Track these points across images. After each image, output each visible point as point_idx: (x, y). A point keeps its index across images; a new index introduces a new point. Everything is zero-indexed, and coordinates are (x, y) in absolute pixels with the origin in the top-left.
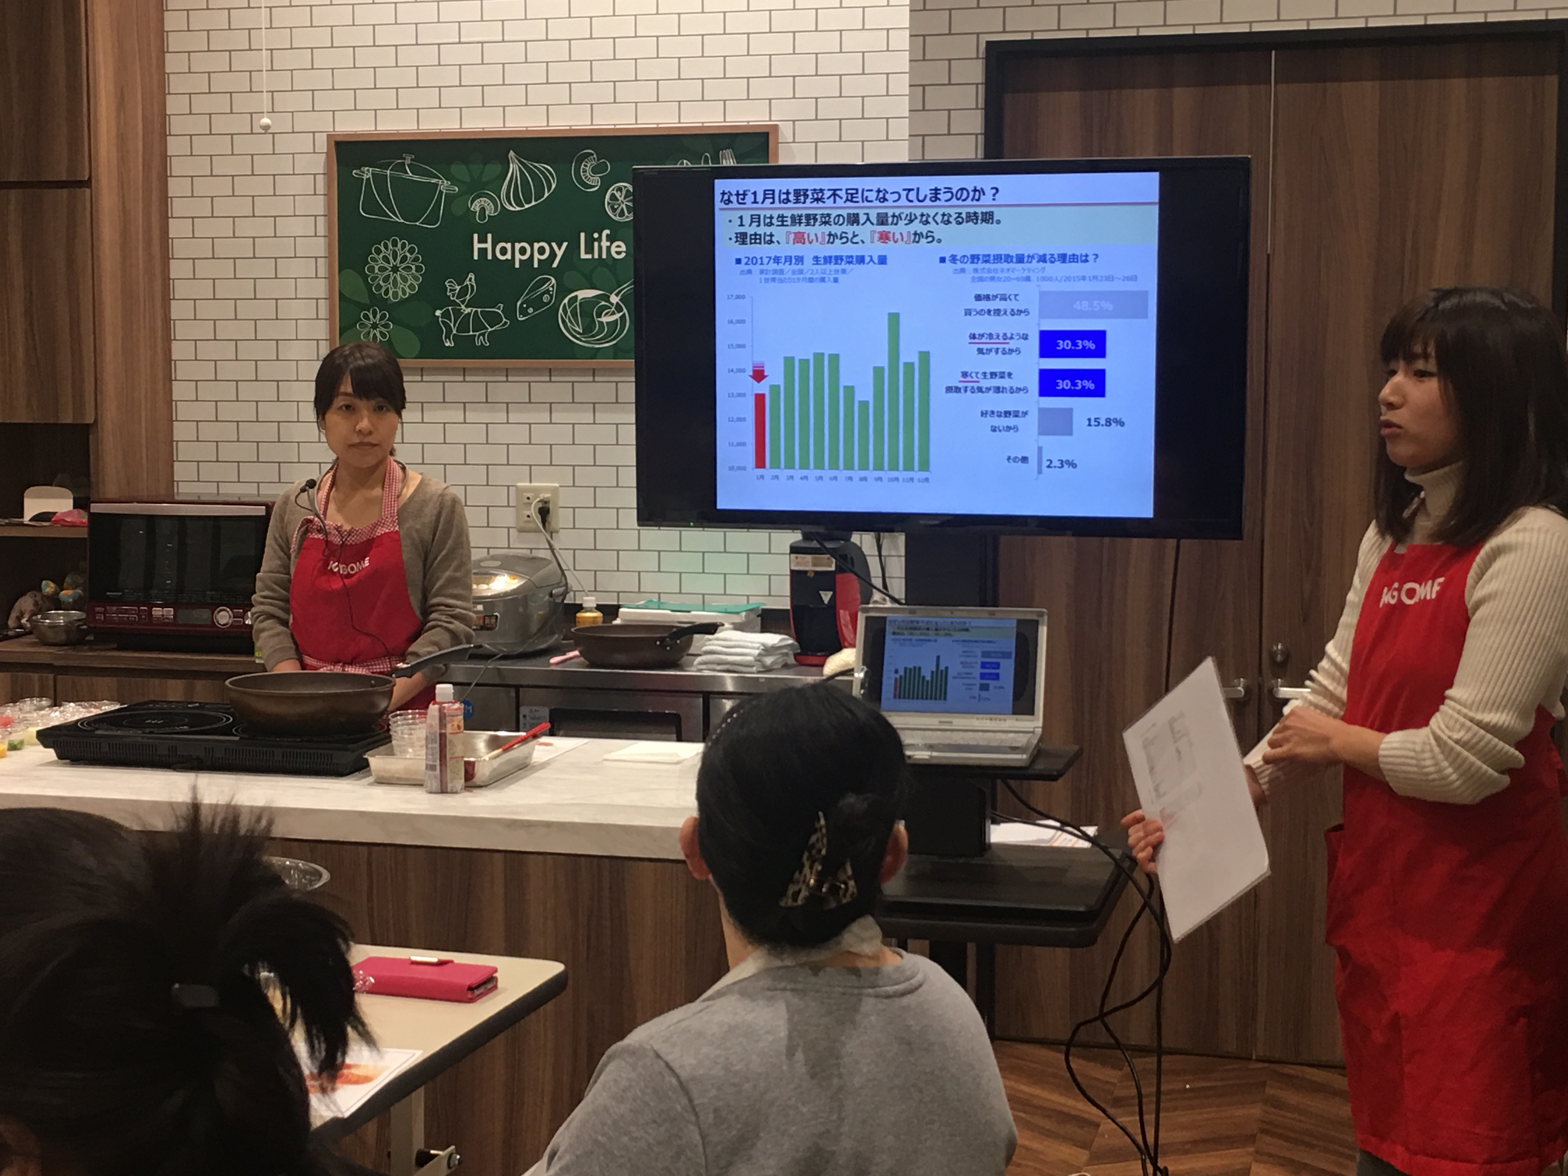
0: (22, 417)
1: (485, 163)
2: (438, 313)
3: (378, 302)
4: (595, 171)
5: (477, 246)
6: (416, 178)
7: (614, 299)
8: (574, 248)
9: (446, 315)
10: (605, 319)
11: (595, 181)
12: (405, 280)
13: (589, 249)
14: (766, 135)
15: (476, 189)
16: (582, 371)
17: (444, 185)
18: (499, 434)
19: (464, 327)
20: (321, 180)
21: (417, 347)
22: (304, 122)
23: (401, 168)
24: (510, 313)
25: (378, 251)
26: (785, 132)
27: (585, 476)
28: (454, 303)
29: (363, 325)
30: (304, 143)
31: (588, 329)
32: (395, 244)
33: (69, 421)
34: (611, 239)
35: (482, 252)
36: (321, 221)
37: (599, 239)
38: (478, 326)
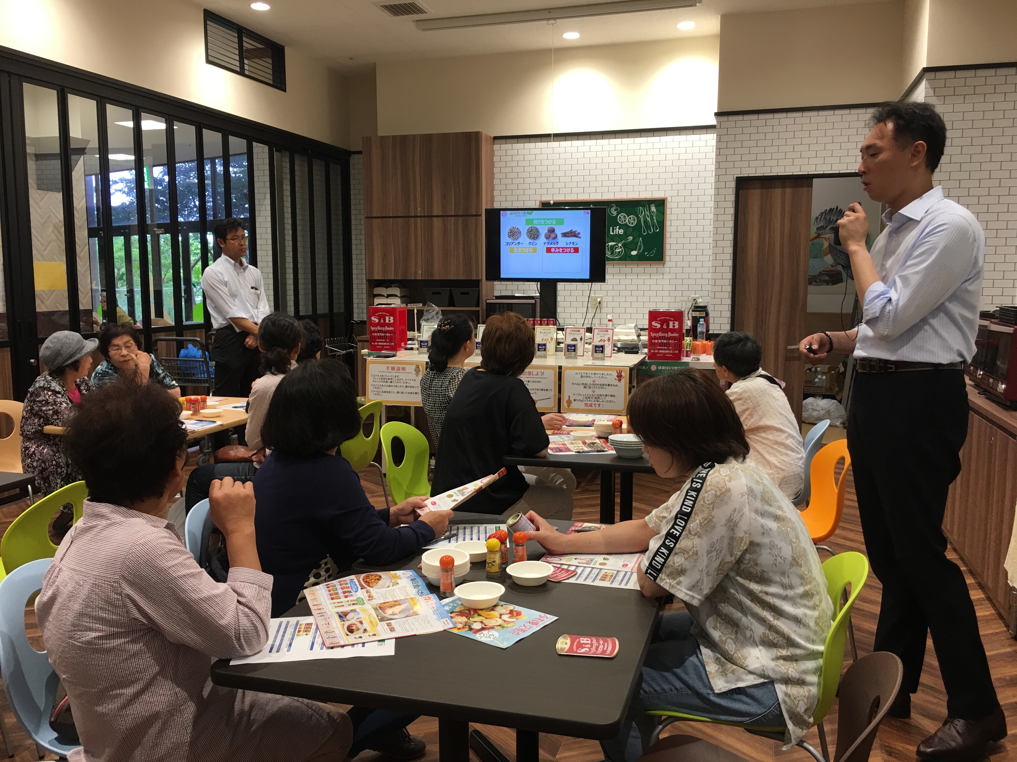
0: (461, 278)
4: (615, 210)
7: (620, 245)
10: (617, 251)
11: (615, 213)
13: (613, 231)
14: (664, 200)
22: (532, 198)
26: (669, 199)
27: (611, 293)
30: (533, 203)
31: (612, 253)
33: (475, 279)
34: (619, 229)
37: (616, 229)
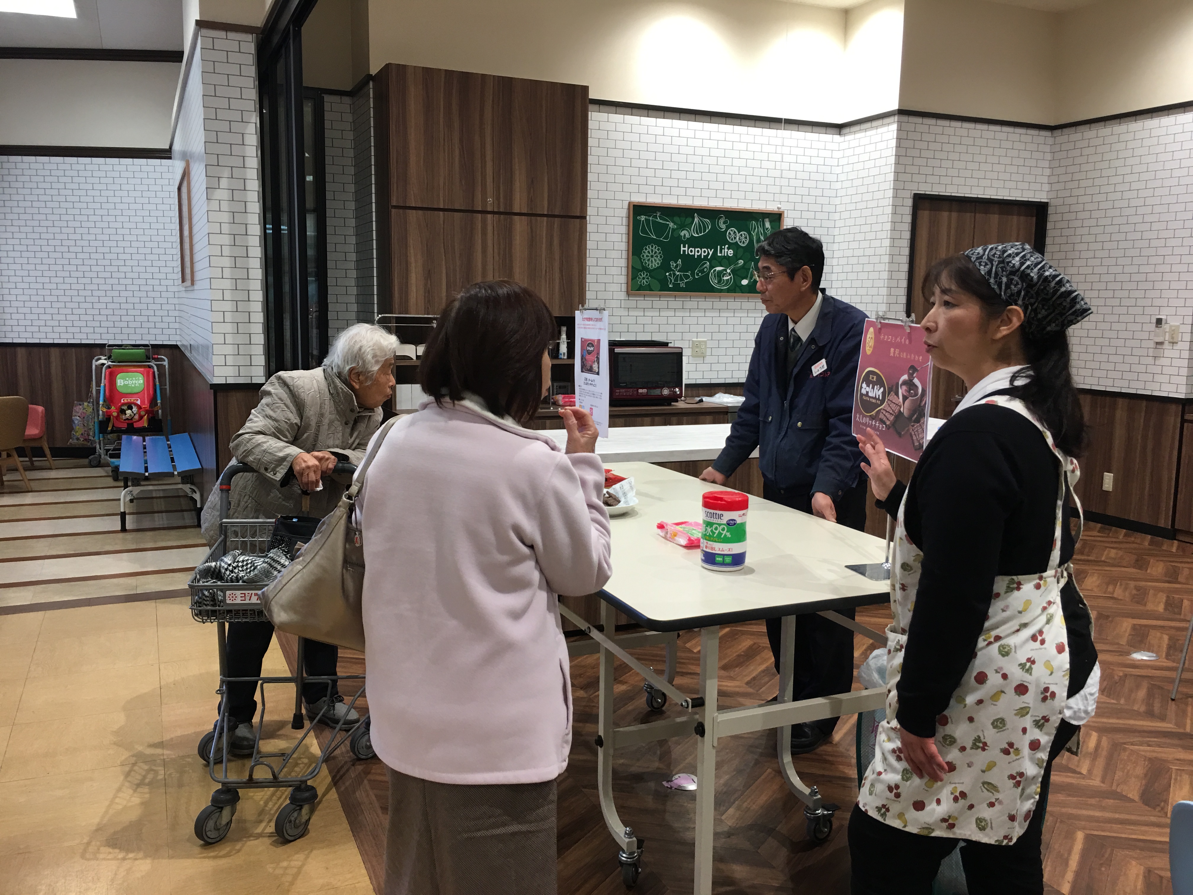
1: (686, 218)
2: (667, 274)
3: (645, 269)
4: (724, 223)
5: (682, 249)
6: (661, 221)
7: (728, 271)
8: (715, 252)
9: (670, 275)
10: (725, 278)
11: (723, 227)
12: (655, 260)
13: (721, 252)
14: (780, 213)
15: (682, 227)
16: (715, 297)
17: (671, 225)
18: (687, 321)
19: (676, 280)
20: (624, 219)
21: (659, 286)
22: (619, 196)
23: (656, 217)
24: (693, 274)
25: (646, 249)
26: (785, 214)
27: (716, 336)
28: (673, 271)
29: (639, 278)
30: (619, 204)
31: (719, 282)
32: (652, 247)
34: (728, 249)
35: (684, 251)
36: (624, 236)
37: (724, 249)
38: (682, 280)
